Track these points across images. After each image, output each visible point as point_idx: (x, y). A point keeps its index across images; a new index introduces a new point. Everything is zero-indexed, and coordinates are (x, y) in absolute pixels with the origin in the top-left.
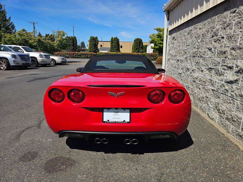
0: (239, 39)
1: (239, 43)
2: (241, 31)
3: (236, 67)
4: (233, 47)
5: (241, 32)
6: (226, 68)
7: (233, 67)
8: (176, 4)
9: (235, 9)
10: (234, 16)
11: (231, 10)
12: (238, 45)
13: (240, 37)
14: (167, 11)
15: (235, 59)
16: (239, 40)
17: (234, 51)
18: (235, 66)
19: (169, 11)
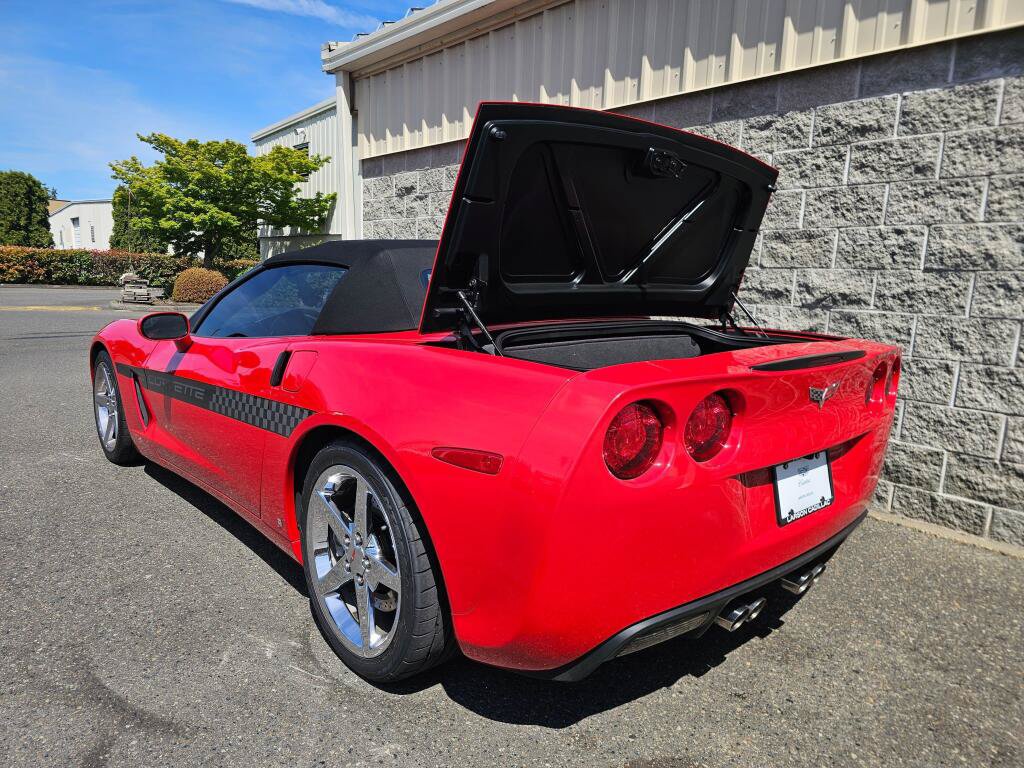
0: (803, 207)
1: (801, 220)
2: (807, 184)
3: (800, 293)
4: (780, 231)
5: (805, 187)
6: (755, 296)
7: (787, 291)
8: (414, 53)
9: (769, 118)
10: (769, 140)
11: (752, 121)
12: (800, 225)
13: (803, 204)
14: (345, 72)
15: (791, 268)
16: (802, 213)
17: (783, 245)
18: (794, 288)
19: (355, 75)
